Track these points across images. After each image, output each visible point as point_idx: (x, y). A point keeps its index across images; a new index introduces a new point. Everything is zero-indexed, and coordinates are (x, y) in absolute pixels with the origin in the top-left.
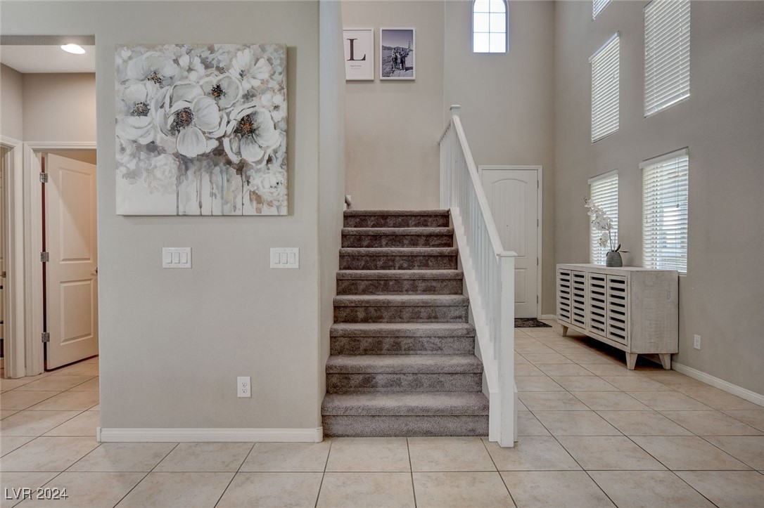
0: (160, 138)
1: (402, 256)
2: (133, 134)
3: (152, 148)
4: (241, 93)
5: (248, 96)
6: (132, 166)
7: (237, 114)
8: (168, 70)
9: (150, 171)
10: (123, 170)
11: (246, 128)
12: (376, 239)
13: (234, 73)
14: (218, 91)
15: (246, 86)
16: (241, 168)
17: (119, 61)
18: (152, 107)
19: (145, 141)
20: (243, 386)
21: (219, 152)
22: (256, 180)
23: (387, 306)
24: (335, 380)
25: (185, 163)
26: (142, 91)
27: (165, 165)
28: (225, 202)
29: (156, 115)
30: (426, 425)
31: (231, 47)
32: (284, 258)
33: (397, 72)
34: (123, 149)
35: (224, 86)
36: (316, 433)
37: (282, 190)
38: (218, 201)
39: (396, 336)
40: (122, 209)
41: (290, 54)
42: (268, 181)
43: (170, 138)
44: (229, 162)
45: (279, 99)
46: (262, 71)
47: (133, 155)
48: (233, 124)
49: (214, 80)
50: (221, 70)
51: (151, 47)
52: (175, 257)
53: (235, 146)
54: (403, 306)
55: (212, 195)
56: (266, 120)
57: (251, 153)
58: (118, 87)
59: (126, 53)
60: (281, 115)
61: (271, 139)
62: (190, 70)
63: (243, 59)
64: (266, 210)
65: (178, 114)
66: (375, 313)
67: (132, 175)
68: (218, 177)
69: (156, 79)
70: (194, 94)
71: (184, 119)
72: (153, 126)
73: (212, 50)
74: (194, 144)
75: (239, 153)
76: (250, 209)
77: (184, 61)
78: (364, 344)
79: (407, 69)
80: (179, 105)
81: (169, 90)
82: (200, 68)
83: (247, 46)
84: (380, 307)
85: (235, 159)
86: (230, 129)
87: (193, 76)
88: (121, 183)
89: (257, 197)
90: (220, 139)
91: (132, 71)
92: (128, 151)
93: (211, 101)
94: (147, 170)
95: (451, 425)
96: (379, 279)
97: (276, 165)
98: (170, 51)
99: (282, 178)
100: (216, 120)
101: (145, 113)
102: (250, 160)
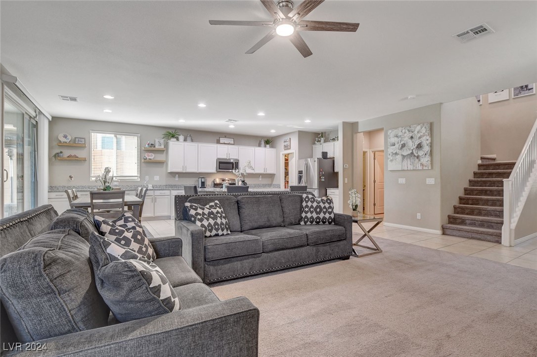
0: (398, 151)
2: (392, 151)
3: (396, 154)
4: (418, 137)
5: (420, 138)
6: (392, 159)
7: (417, 143)
8: (400, 134)
10: (389, 160)
11: (419, 146)
12: (490, 174)
13: (416, 132)
14: (412, 137)
15: (419, 135)
16: (418, 157)
17: (389, 133)
18: (396, 143)
19: (394, 152)
20: (419, 216)
21: (412, 153)
22: (422, 160)
23: (481, 200)
24: (451, 220)
25: (404, 157)
26: (393, 140)
27: (399, 157)
28: (414, 166)
29: (397, 146)
30: (478, 236)
31: (415, 126)
32: (431, 181)
33: (523, 92)
34: (390, 155)
35: (413, 136)
36: (439, 232)
37: (429, 162)
38: (412, 166)
39: (480, 210)
40: (389, 169)
41: (431, 124)
42: (426, 160)
43: (400, 151)
44: (415, 156)
45: (428, 137)
46: (424, 130)
47: (392, 156)
48: (416, 146)
49: (411, 135)
50: (412, 132)
51: (396, 128)
52: (402, 181)
53: (416, 151)
54: (487, 200)
55: (411, 164)
56: (425, 144)
57: (421, 153)
59: (390, 131)
60: (428, 142)
61: (426, 148)
62: (405, 133)
63: (418, 128)
64: (424, 168)
65: (402, 144)
66: (476, 202)
67: (392, 161)
68: (412, 160)
69: (397, 137)
70: (406, 139)
71: (403, 146)
72: (396, 148)
73: (410, 127)
74: (406, 152)
75: (417, 153)
76: (420, 168)
77: (404, 131)
78: (467, 211)
79: (529, 89)
80: (402, 142)
81: (400, 139)
82: (407, 132)
83: (419, 124)
84: (477, 200)
85: (416, 155)
86: (415, 147)
87: (406, 134)
88: (389, 162)
89: (422, 165)
90: (412, 150)
91: (392, 135)
92: (391, 155)
93: (410, 140)
94: (395, 160)
95: (489, 238)
96: (482, 190)
97: (427, 156)
98: (400, 129)
99: (429, 159)
100: (412, 145)
101: (394, 145)
102: (420, 155)
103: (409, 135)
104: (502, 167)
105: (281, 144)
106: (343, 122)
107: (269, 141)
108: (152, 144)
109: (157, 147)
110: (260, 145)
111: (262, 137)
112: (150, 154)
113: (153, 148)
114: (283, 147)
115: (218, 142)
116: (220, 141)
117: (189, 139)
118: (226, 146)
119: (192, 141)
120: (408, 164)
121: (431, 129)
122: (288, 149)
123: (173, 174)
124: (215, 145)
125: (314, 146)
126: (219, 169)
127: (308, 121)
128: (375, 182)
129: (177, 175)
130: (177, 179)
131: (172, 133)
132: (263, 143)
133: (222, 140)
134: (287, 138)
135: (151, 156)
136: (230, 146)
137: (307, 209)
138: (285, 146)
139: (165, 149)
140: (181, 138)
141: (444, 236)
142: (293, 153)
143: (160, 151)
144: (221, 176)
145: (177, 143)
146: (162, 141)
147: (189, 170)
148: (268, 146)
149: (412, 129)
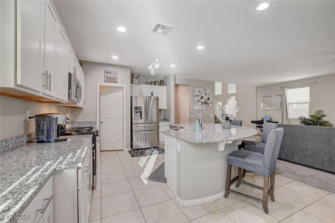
0: (200, 100)
2: (197, 99)
3: (199, 101)
5: (209, 95)
7: (208, 97)
8: (201, 91)
9: (198, 104)
11: (208, 99)
13: (207, 92)
14: (206, 94)
16: (208, 104)
17: (195, 89)
19: (198, 100)
21: (206, 102)
25: (202, 103)
26: (198, 93)
27: (200, 103)
29: (199, 96)
31: (207, 88)
32: (211, 115)
37: (212, 107)
38: (205, 108)
40: (195, 109)
42: (211, 105)
45: (212, 95)
46: (210, 92)
47: (197, 102)
49: (205, 93)
50: (206, 91)
51: (198, 88)
56: (210, 98)
58: (195, 92)
59: (196, 88)
60: (212, 97)
61: (211, 100)
63: (208, 90)
64: (211, 109)
67: (196, 104)
68: (206, 105)
70: (203, 94)
71: (202, 97)
74: (203, 101)
76: (209, 109)
77: (202, 90)
80: (202, 96)
81: (200, 93)
82: (204, 91)
85: (207, 103)
88: (195, 106)
89: (209, 108)
90: (206, 100)
91: (197, 91)
93: (205, 95)
97: (211, 103)
100: (205, 97)
101: (198, 96)
102: (209, 103)
103: (205, 92)
105: (100, 73)
120: (204, 107)
122: (113, 82)
138: (108, 78)
149: (206, 90)
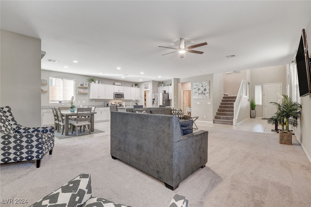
0: (197, 91)
1: (230, 103)
2: (194, 91)
3: (196, 92)
5: (205, 86)
7: (204, 88)
8: (198, 84)
9: (196, 95)
11: (205, 90)
12: (227, 101)
14: (202, 86)
15: (205, 85)
20: (205, 117)
21: (202, 92)
23: (225, 110)
24: (216, 118)
25: (199, 94)
26: (195, 87)
27: (197, 94)
28: (203, 97)
29: (196, 89)
30: (226, 123)
31: (203, 82)
32: (209, 103)
36: (212, 122)
37: (209, 96)
39: (225, 113)
40: (193, 98)
41: (210, 81)
42: (207, 95)
45: (208, 86)
46: (207, 84)
47: (194, 93)
51: (196, 82)
52: (198, 103)
54: (227, 110)
57: (206, 92)
59: (194, 83)
60: (208, 88)
61: (208, 91)
63: (205, 83)
64: (207, 98)
66: (224, 111)
67: (194, 95)
68: (202, 95)
69: (196, 85)
70: (200, 87)
71: (199, 89)
72: (196, 90)
74: (200, 92)
76: (205, 98)
77: (199, 83)
78: (221, 114)
80: (199, 88)
81: (198, 86)
83: (205, 81)
84: (224, 110)
88: (193, 96)
89: (206, 97)
91: (194, 85)
93: (202, 87)
95: (229, 123)
96: (225, 106)
97: (208, 93)
98: (198, 82)
99: (209, 95)
100: (202, 89)
102: (205, 93)
103: (201, 85)
104: (231, 98)
105: (143, 86)
106: (174, 78)
107: (136, 85)
108: (82, 85)
109: (85, 86)
110: (132, 86)
111: (134, 83)
112: (81, 89)
113: (82, 87)
114: (144, 88)
115: (114, 84)
116: (115, 83)
117: (100, 82)
118: (118, 86)
119: (102, 83)
120: (201, 97)
121: (209, 83)
122: (147, 89)
123: (92, 100)
124: (113, 86)
125: (159, 88)
126: (115, 97)
127: (160, 77)
128: (184, 103)
129: (94, 100)
130: (94, 102)
131: (92, 79)
132: (134, 85)
133: (116, 83)
134: (146, 83)
135: (82, 91)
136: (120, 86)
137: (174, 114)
138: (145, 87)
139: (89, 87)
140: (97, 82)
141: (214, 124)
142: (150, 90)
143: (86, 88)
144: (115, 101)
145: (95, 84)
146: (87, 83)
147: (101, 98)
148: (136, 87)
149: (202, 83)
